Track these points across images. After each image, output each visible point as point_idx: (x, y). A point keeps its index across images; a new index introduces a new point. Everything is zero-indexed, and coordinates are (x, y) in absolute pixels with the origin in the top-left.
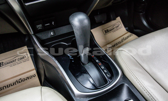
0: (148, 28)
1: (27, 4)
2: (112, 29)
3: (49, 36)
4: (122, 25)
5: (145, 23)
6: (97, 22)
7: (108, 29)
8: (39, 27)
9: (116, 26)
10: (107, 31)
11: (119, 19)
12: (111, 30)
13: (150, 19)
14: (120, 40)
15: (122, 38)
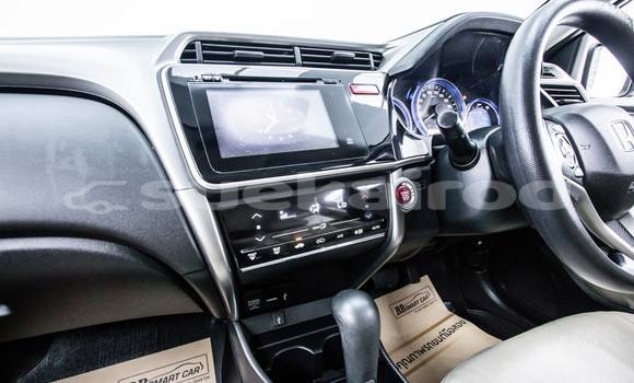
0: (502, 309)
1: (243, 270)
2: (413, 305)
3: (272, 327)
4: (435, 296)
5: (492, 295)
6: (377, 287)
7: (404, 303)
8: (254, 304)
9: (422, 296)
10: (401, 310)
11: (426, 279)
12: (410, 307)
13: (503, 287)
14: (435, 334)
15: (440, 328)
